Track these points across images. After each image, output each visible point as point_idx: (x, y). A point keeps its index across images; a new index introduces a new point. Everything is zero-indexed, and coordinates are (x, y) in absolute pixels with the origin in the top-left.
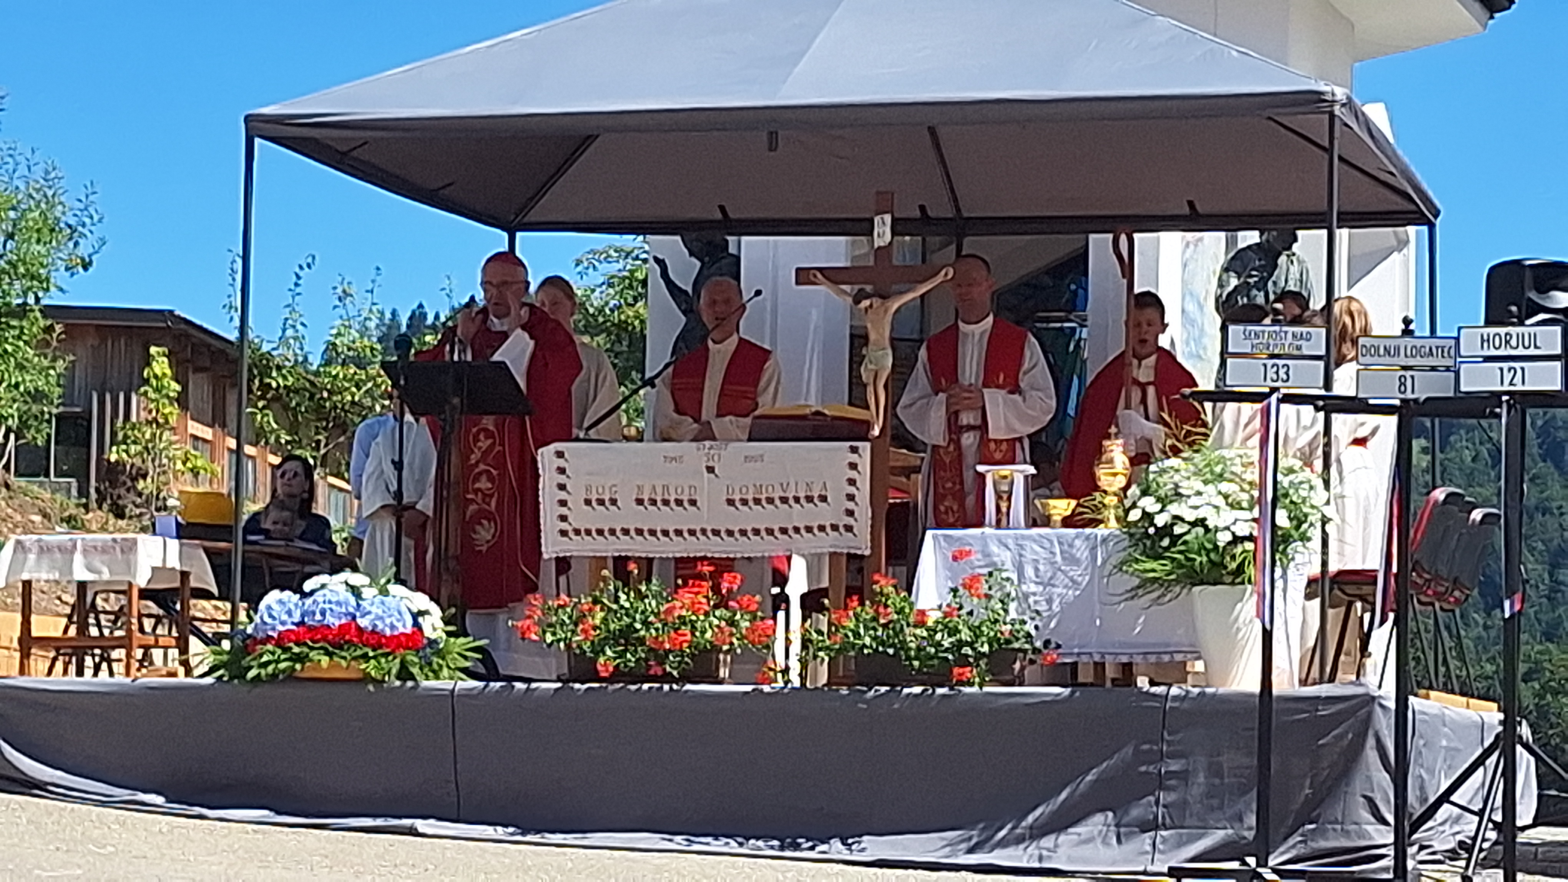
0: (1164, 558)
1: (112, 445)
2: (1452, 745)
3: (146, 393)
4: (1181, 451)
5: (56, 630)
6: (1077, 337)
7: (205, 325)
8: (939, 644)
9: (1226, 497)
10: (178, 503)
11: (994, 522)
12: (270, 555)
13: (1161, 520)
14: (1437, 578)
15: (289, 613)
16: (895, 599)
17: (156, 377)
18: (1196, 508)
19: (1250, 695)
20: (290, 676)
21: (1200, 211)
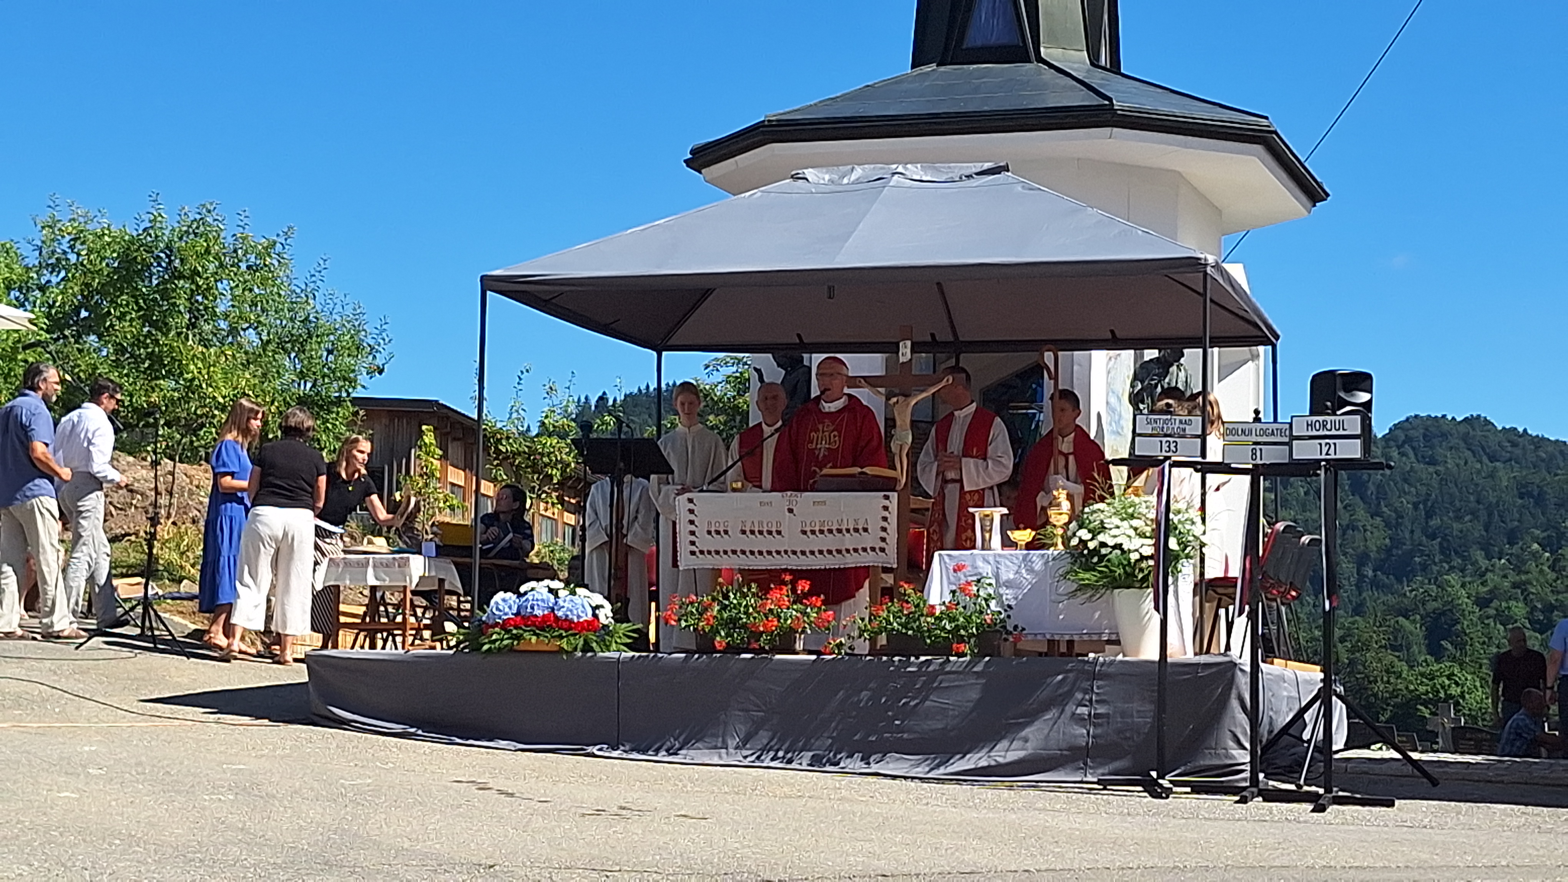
0: (1095, 570)
3: (420, 456)
4: (1106, 498)
6: (1037, 419)
7: (459, 410)
8: (942, 628)
9: (1136, 529)
13: (1091, 545)
14: (1280, 583)
15: (510, 607)
16: (914, 598)
17: (426, 444)
18: (1115, 536)
19: (1153, 662)
20: (511, 649)
21: (1119, 334)
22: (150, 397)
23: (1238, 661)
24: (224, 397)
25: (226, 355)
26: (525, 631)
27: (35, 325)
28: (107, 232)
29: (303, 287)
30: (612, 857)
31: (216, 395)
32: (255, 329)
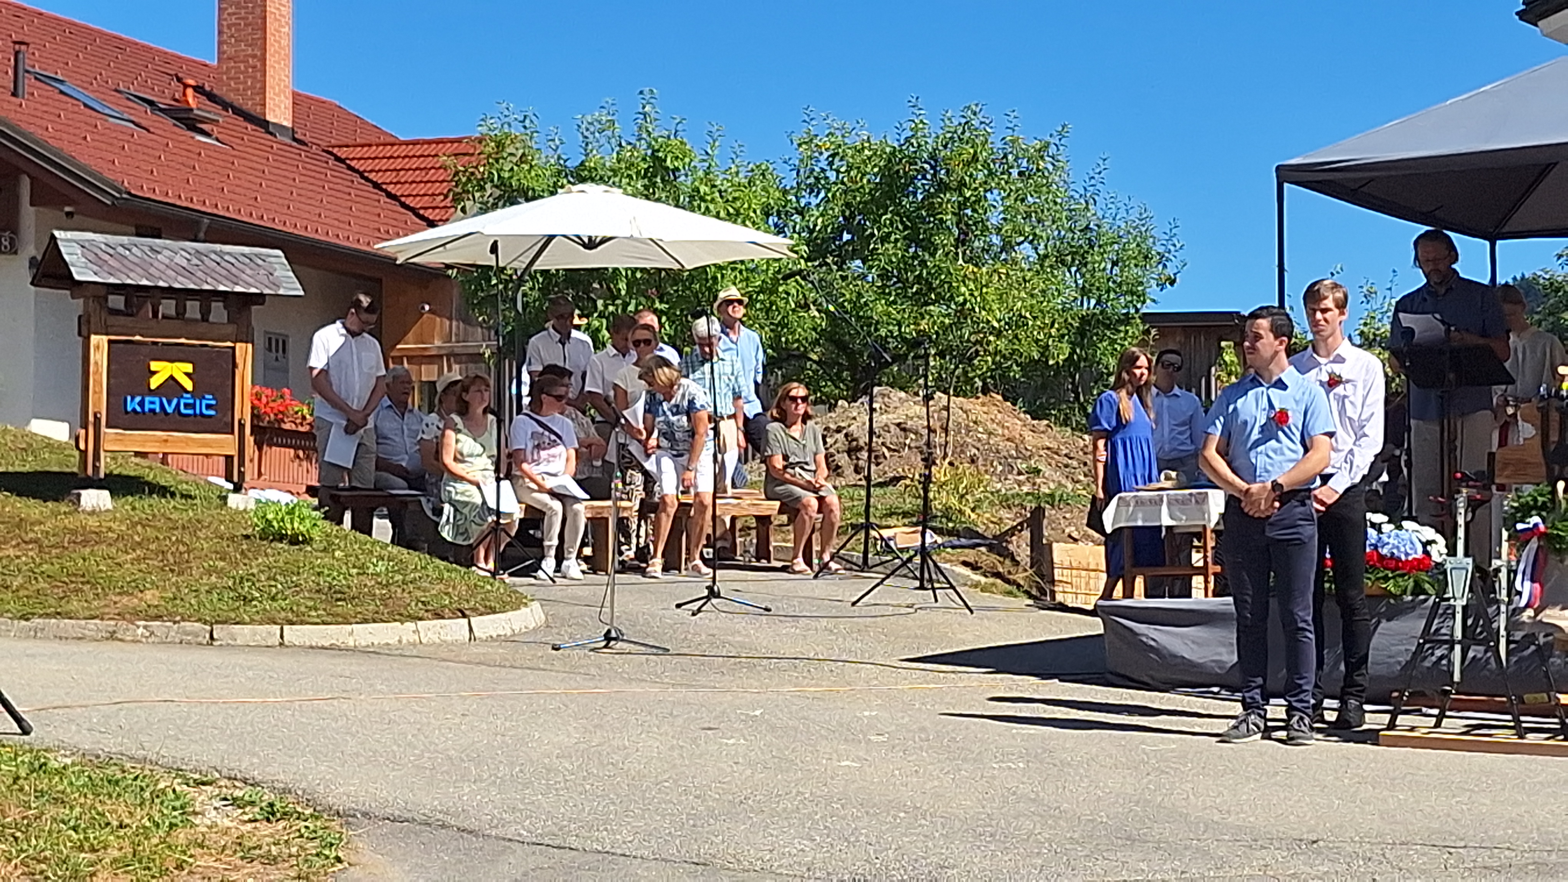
3: (1219, 377)
17: (1226, 364)
22: (919, 325)
24: (999, 321)
25: (999, 273)
27: (796, 252)
28: (866, 145)
29: (1082, 192)
30: (1457, 832)
31: (990, 319)
32: (1031, 242)
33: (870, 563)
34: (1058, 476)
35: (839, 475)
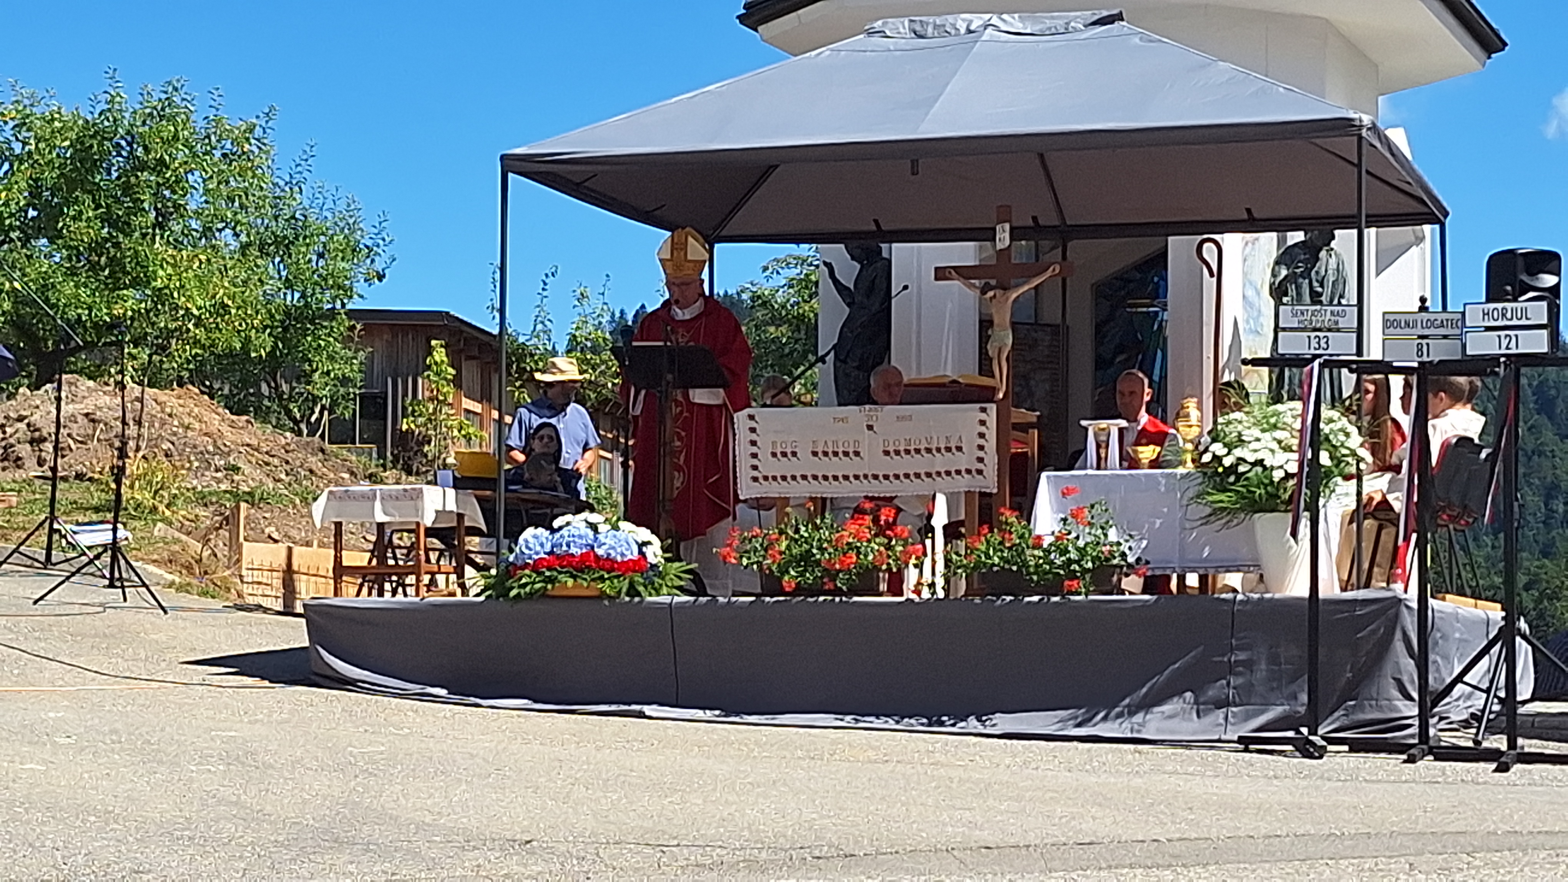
0: (1230, 491)
1: (403, 417)
2: (1465, 636)
3: (429, 376)
5: (362, 561)
6: (1160, 319)
7: (474, 323)
8: (1052, 563)
9: (1280, 442)
10: (454, 462)
11: (1095, 465)
12: (524, 500)
13: (1227, 462)
15: (542, 545)
16: (1017, 527)
17: (436, 363)
18: (1255, 451)
19: (1301, 599)
20: (543, 595)
21: (1256, 215)
22: (112, 309)
23: (1404, 596)
24: (199, 309)
25: (199, 260)
26: (560, 573)
28: (57, 116)
29: (288, 179)
30: (670, 831)
31: (189, 306)
32: (234, 229)
33: (54, 560)
34: (258, 474)
35: (19, 467)
